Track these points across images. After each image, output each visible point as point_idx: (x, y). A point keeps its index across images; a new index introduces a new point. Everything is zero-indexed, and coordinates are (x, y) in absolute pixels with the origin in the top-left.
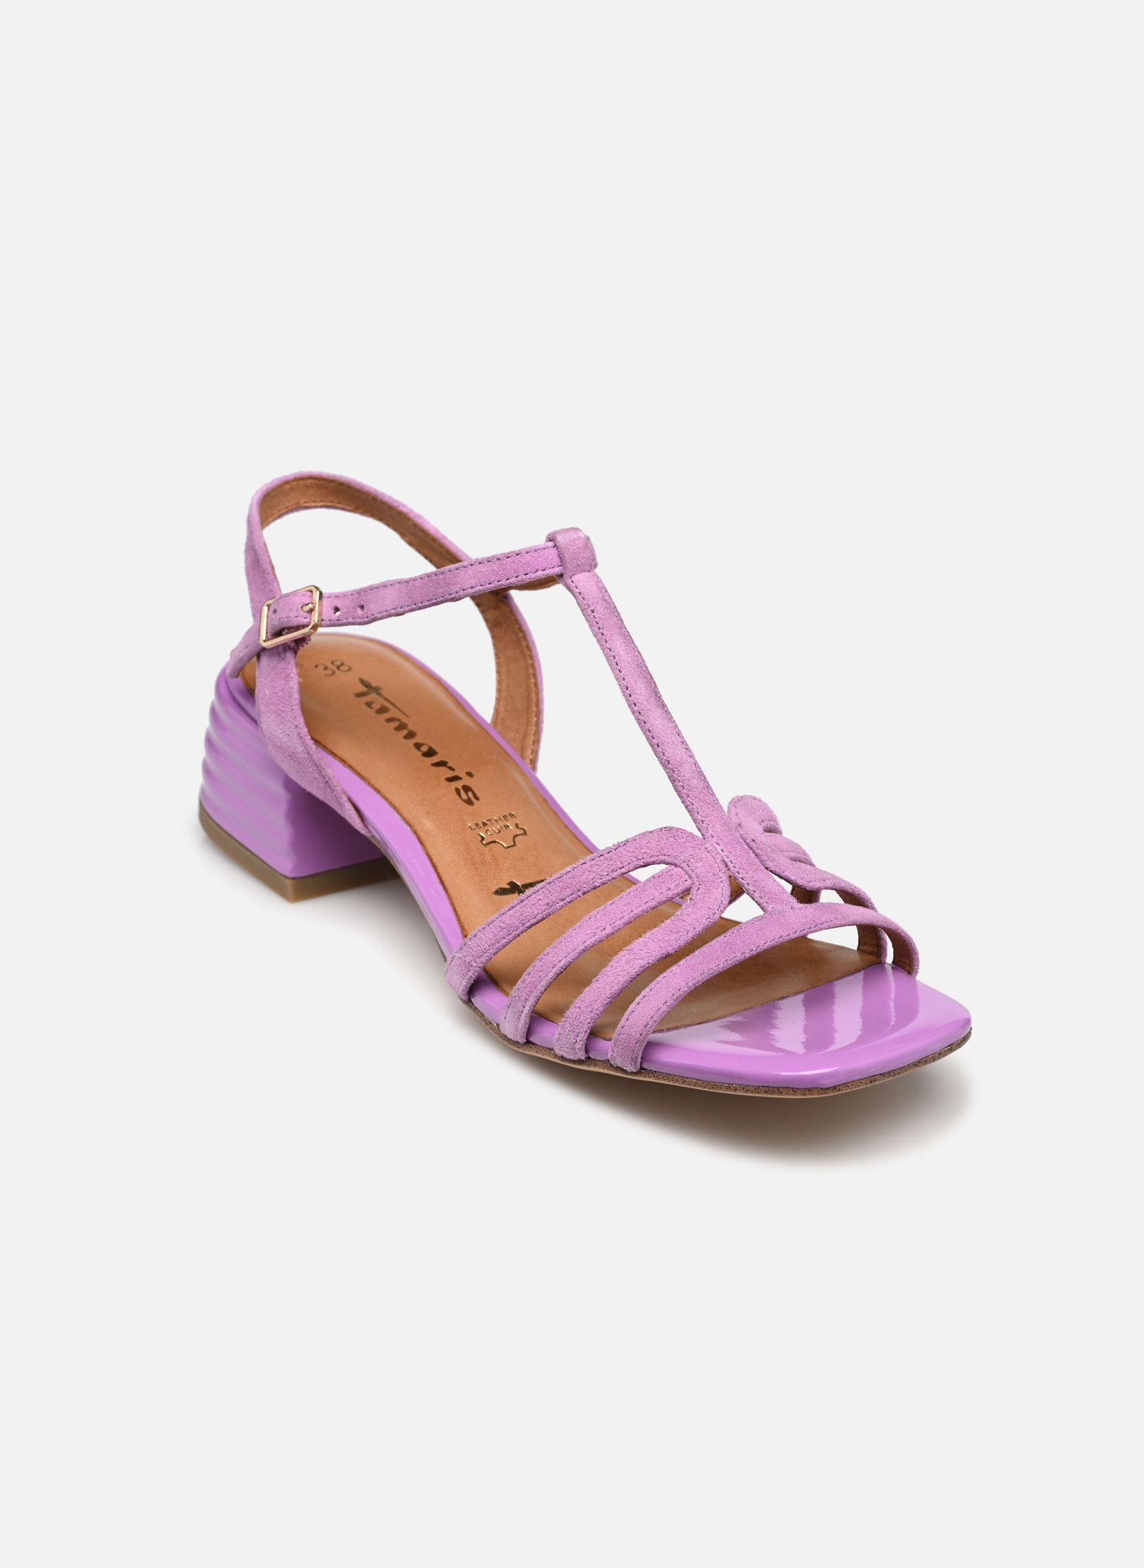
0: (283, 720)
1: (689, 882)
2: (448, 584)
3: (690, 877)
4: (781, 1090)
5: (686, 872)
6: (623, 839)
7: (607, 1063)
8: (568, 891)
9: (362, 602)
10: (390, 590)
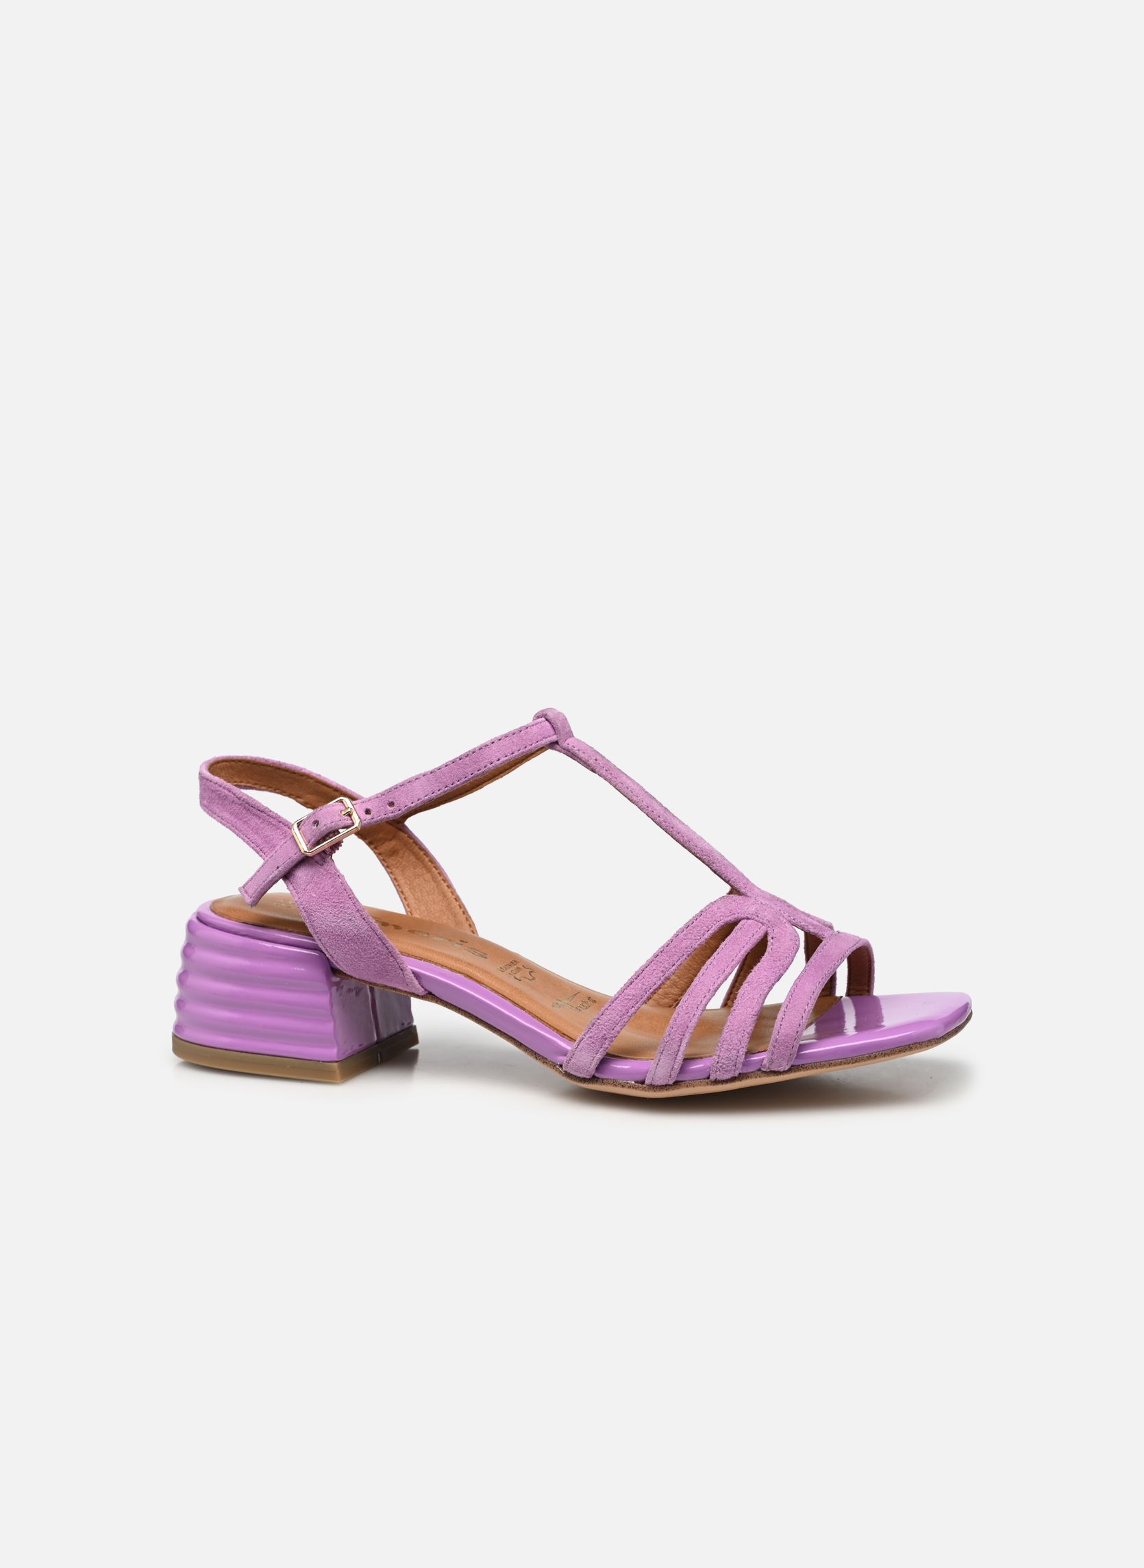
0: (341, 909)
1: (764, 928)
2: (475, 763)
3: (763, 924)
4: (911, 1046)
5: (759, 922)
6: (697, 911)
7: (761, 1072)
8: (675, 958)
9: (391, 800)
10: (417, 783)
